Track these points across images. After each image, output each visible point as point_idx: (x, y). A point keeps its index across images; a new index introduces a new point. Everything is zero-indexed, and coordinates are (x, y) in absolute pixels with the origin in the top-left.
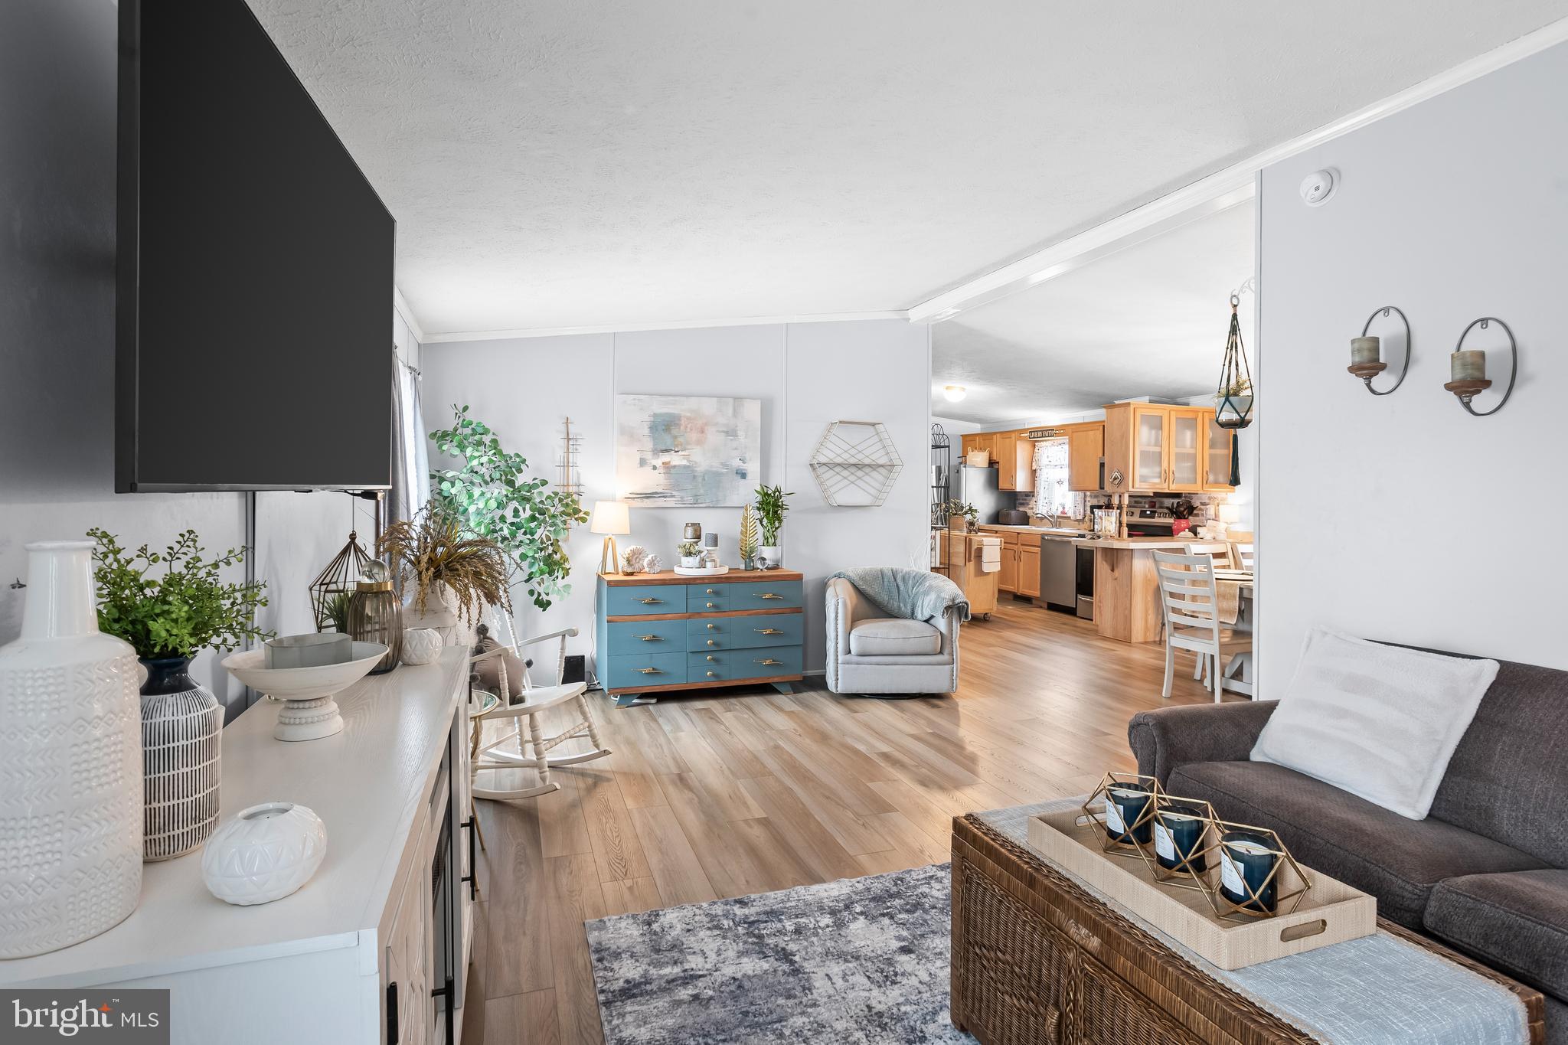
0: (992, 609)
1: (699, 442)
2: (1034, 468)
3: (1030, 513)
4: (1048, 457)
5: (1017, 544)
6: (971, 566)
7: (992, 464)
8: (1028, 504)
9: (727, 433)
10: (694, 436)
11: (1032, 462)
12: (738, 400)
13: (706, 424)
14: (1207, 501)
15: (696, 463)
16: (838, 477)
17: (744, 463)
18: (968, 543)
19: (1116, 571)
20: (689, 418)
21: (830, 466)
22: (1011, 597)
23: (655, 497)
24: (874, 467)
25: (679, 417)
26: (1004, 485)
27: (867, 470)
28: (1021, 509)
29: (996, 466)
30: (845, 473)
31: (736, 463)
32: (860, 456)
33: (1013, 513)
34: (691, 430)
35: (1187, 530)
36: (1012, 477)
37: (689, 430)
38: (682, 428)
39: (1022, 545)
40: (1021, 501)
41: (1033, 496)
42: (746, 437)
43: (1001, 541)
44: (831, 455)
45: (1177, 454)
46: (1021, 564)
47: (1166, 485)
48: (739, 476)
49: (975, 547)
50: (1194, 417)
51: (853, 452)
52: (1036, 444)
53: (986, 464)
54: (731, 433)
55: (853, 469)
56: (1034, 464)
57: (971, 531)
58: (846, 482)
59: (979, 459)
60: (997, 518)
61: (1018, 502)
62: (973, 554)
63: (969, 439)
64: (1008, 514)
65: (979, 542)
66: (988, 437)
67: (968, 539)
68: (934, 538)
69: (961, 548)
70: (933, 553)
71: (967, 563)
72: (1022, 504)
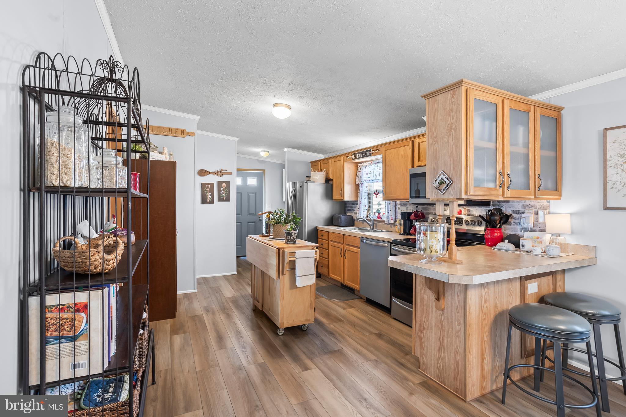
0: (309, 320)
2: (357, 183)
3: (354, 216)
4: (367, 174)
5: (343, 244)
6: (286, 277)
7: (328, 180)
8: (354, 210)
11: (356, 178)
14: (521, 210)
18: (280, 253)
19: (442, 300)
22: (340, 285)
26: (336, 196)
28: (349, 214)
29: (330, 183)
33: (343, 217)
35: (506, 241)
36: (341, 191)
39: (347, 245)
40: (349, 208)
41: (357, 204)
43: (316, 252)
45: (511, 153)
46: (346, 260)
47: (500, 192)
49: (287, 259)
50: (527, 110)
52: (359, 165)
53: (323, 180)
56: (357, 180)
57: (288, 241)
59: (319, 177)
60: (332, 221)
61: (347, 209)
62: (286, 267)
63: (314, 164)
64: (339, 219)
65: (293, 254)
66: (326, 162)
67: (281, 251)
68: (85, 308)
69: (274, 261)
70: (82, 344)
71: (281, 276)
72: (350, 210)
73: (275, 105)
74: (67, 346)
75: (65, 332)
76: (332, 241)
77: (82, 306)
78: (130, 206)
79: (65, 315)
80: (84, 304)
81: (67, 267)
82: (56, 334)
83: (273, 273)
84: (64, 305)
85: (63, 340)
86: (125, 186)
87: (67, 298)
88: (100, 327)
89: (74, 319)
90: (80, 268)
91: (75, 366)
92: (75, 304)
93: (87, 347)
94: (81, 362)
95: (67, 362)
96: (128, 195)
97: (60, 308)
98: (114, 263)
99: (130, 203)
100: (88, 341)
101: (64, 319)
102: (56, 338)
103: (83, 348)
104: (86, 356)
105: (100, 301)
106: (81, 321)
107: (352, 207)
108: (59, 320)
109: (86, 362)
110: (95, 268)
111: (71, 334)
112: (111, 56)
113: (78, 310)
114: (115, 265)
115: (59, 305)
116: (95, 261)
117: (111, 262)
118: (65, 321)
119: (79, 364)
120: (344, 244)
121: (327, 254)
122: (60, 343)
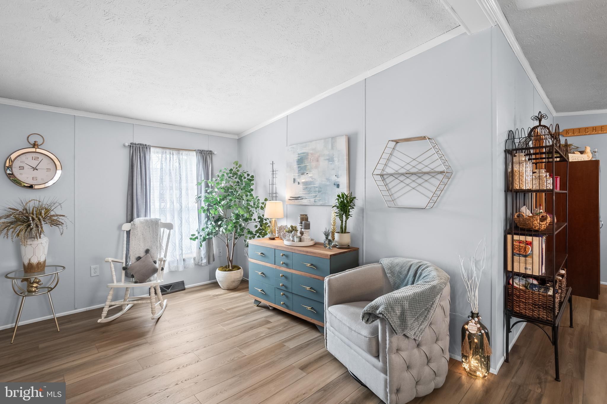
1: (316, 167)
9: (328, 160)
10: (314, 164)
12: (334, 138)
13: (319, 156)
15: (315, 179)
16: (402, 185)
17: (338, 178)
20: (312, 154)
21: (396, 175)
23: (299, 199)
24: (432, 173)
25: (307, 154)
27: (426, 177)
30: (408, 181)
31: (334, 178)
32: (420, 167)
34: (313, 160)
37: (312, 161)
38: (309, 160)
42: (338, 162)
44: (396, 168)
48: (336, 186)
51: (414, 163)
54: (331, 160)
55: (414, 177)
58: (408, 188)
68: (531, 244)
70: (529, 260)
74: (522, 259)
75: (522, 253)
77: (529, 243)
78: (554, 198)
79: (522, 245)
80: (530, 242)
81: (520, 226)
82: (518, 252)
84: (521, 240)
85: (521, 256)
86: (552, 188)
87: (522, 238)
88: (538, 254)
89: (525, 248)
90: (527, 226)
91: (526, 268)
92: (526, 241)
93: (532, 261)
94: (529, 268)
95: (523, 265)
96: (553, 193)
97: (520, 242)
98: (544, 227)
99: (554, 197)
100: (532, 259)
101: (521, 246)
102: (518, 254)
103: (529, 261)
104: (531, 265)
105: (538, 242)
106: (529, 249)
108: (519, 247)
109: (531, 268)
110: (535, 227)
111: (524, 254)
112: (540, 112)
113: (527, 244)
114: (545, 227)
115: (519, 240)
116: (535, 224)
117: (543, 226)
118: (522, 247)
119: (528, 268)
122: (520, 256)
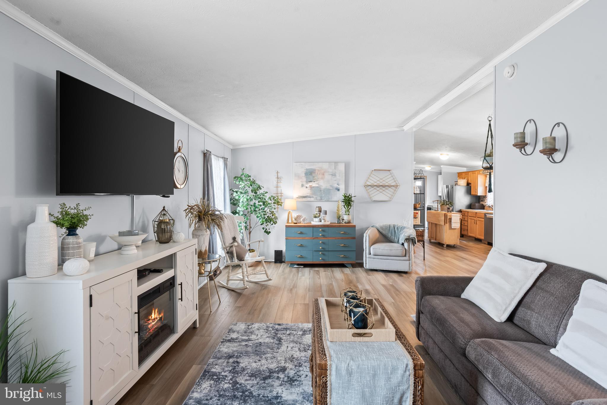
0: (457, 243)
1: (322, 178)
2: (486, 186)
3: (485, 204)
5: (475, 217)
6: (447, 225)
7: (468, 184)
8: (484, 201)
9: (332, 175)
10: (320, 176)
12: (336, 163)
13: (325, 172)
15: (321, 185)
16: (375, 190)
17: (339, 185)
18: (445, 216)
20: (319, 170)
21: (372, 186)
22: (474, 239)
23: (307, 198)
24: (389, 186)
25: (315, 170)
26: (473, 193)
27: (387, 187)
28: (482, 203)
29: (470, 185)
30: (378, 189)
31: (336, 185)
32: (384, 182)
33: (477, 204)
34: (319, 174)
36: (476, 190)
37: (318, 174)
38: (316, 173)
39: (478, 217)
40: (482, 200)
41: (486, 197)
42: (339, 176)
43: (461, 216)
44: (372, 182)
46: (477, 225)
48: (337, 190)
49: (448, 217)
51: (381, 181)
52: (487, 176)
53: (465, 184)
54: (334, 175)
55: (381, 187)
56: (486, 184)
57: (448, 211)
58: (378, 192)
59: (463, 182)
60: (470, 207)
61: (480, 200)
62: (448, 221)
63: (460, 174)
64: (475, 205)
65: (450, 216)
66: (467, 173)
67: (446, 215)
68: (417, 213)
69: (443, 218)
70: (417, 219)
71: (446, 224)
72: (482, 201)
73: (441, 154)
74: (415, 219)
76: (470, 216)
83: (442, 223)
88: (419, 217)
91: (416, 223)
104: (417, 221)
106: (417, 215)
107: (483, 199)
111: (416, 217)
120: (477, 217)
121: (467, 223)
